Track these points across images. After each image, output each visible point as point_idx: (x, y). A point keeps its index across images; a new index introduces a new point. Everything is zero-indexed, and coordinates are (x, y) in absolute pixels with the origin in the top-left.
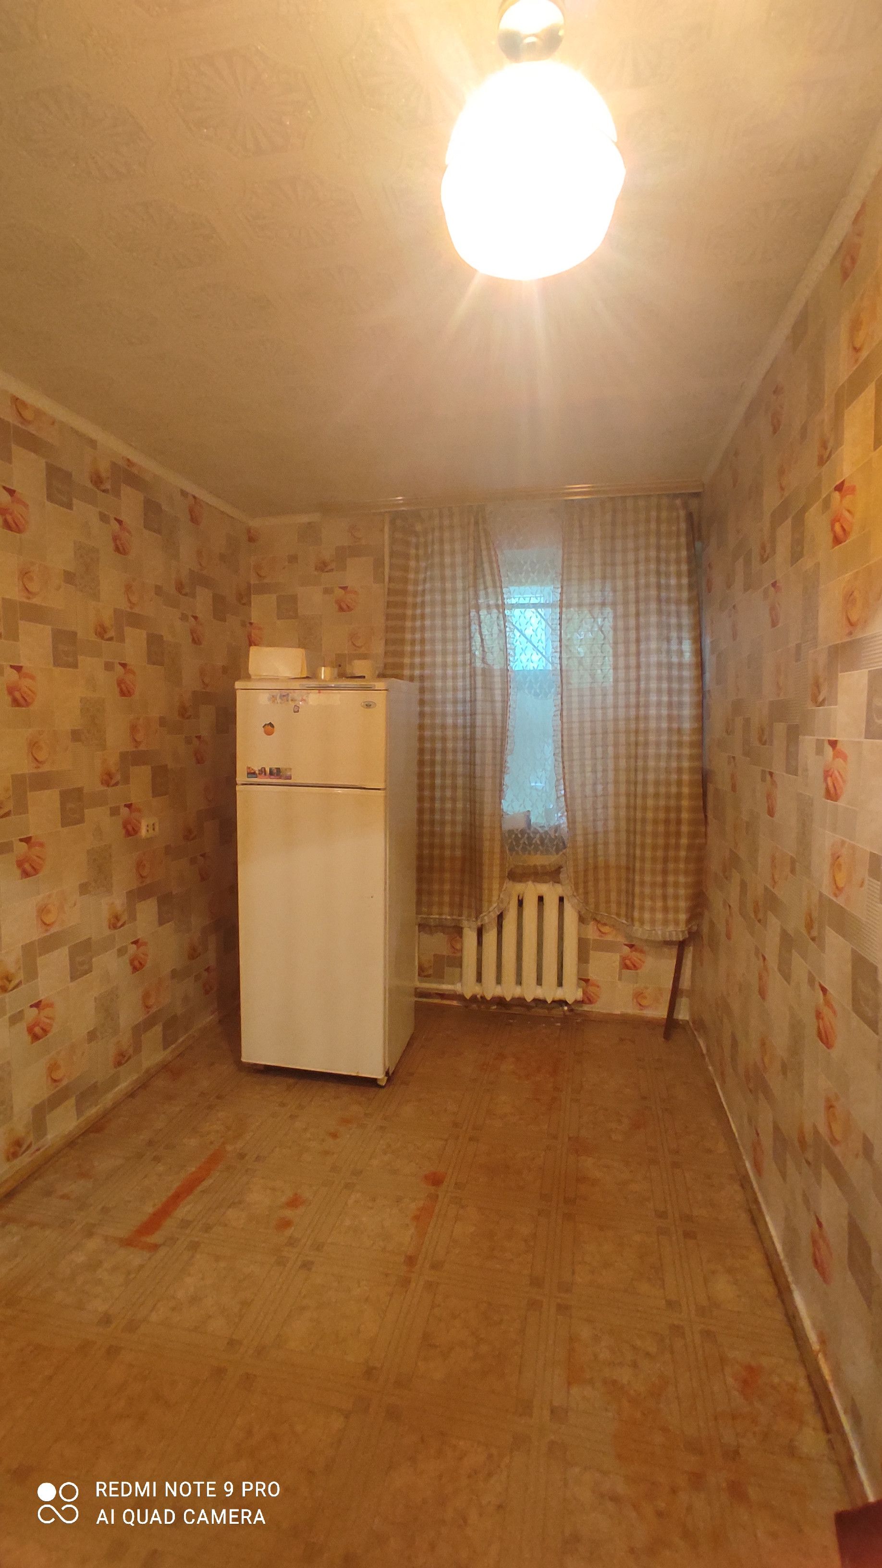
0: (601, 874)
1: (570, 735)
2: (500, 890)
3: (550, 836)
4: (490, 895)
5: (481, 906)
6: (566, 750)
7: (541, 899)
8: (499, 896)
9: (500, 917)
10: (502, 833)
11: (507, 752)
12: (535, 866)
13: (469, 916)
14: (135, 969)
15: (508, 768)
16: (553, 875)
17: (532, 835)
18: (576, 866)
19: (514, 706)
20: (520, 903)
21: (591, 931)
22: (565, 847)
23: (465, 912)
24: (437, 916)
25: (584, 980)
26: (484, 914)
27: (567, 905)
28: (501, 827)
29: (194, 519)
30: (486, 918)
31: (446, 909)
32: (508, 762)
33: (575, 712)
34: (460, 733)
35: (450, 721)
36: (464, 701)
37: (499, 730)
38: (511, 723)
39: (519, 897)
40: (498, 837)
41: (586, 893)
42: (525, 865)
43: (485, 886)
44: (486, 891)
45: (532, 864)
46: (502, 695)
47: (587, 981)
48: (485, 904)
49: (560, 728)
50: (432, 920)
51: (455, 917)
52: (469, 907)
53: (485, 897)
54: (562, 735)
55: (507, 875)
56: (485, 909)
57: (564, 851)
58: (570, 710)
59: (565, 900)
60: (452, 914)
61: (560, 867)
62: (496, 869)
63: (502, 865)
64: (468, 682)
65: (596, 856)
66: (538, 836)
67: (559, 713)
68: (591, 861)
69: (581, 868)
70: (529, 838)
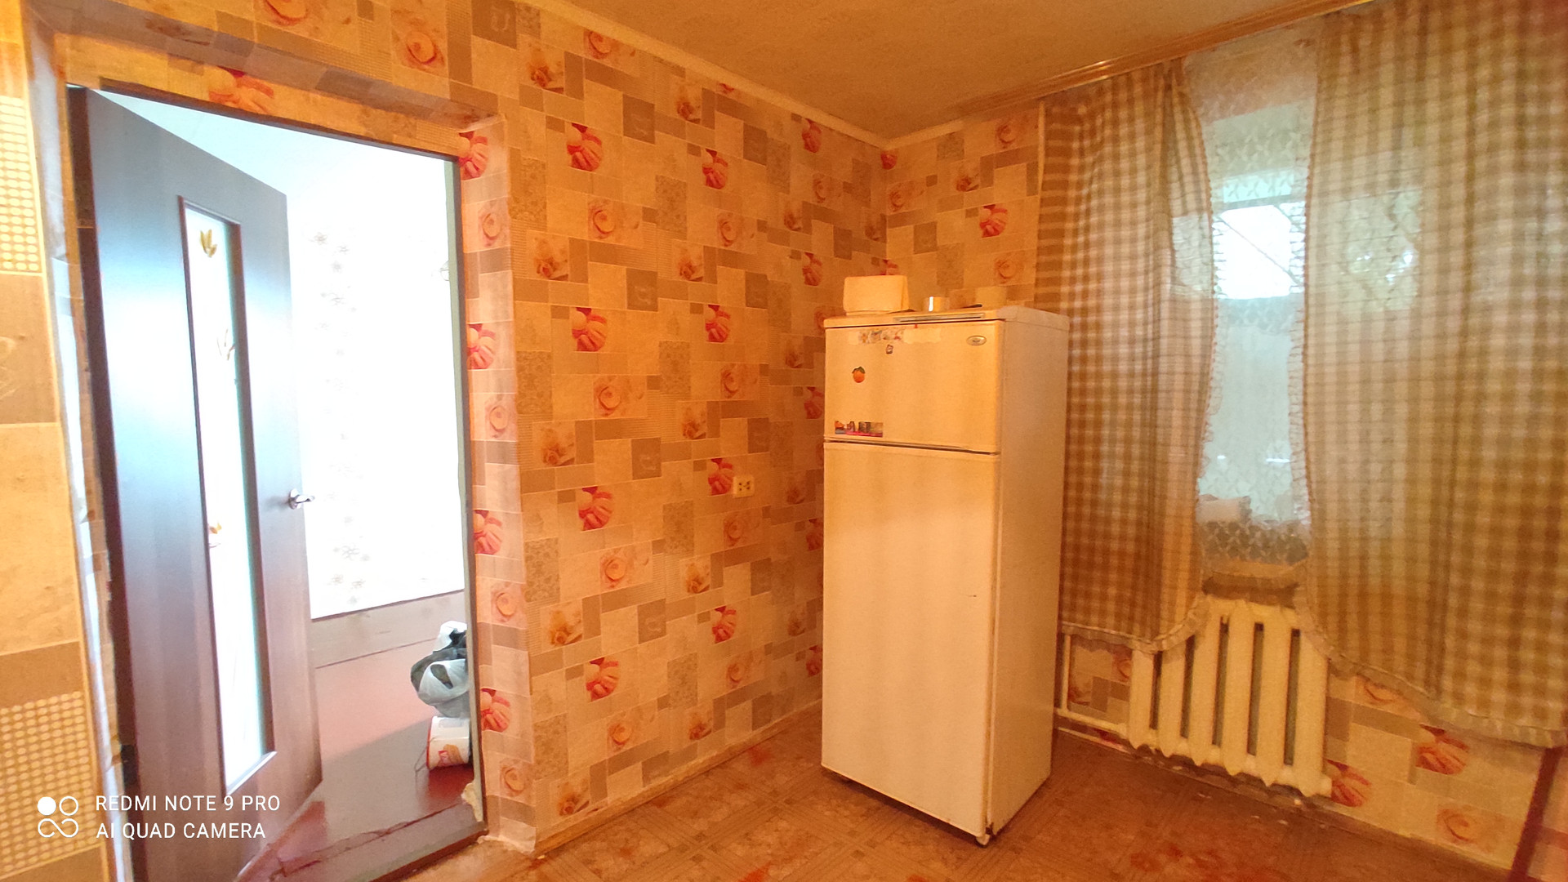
0: (1375, 605)
1: (1321, 385)
2: (1188, 607)
3: (1279, 538)
4: (1172, 612)
5: (1158, 625)
6: (1311, 409)
7: (1259, 628)
8: (1186, 614)
9: (1191, 643)
10: (1194, 525)
11: (1209, 410)
12: (1252, 579)
13: (1143, 635)
14: (719, 639)
15: (1212, 433)
16: (1283, 595)
17: (1248, 532)
18: (1322, 587)
19: (1223, 343)
20: (1224, 629)
21: (1352, 692)
22: (1306, 555)
23: (1137, 628)
24: (1096, 628)
25: (1334, 765)
26: (1162, 636)
27: (1306, 645)
28: (1193, 517)
29: (811, 146)
30: (1164, 642)
31: (1111, 620)
32: (1211, 425)
33: (1331, 350)
34: (1138, 383)
35: (1123, 367)
36: (1145, 340)
37: (1196, 378)
38: (1217, 368)
39: (1222, 618)
40: (1187, 529)
41: (1342, 630)
42: (1235, 574)
43: (1165, 597)
44: (1166, 606)
45: (1247, 575)
46: (1204, 328)
47: (1343, 768)
48: (1164, 623)
49: (1301, 374)
50: (1089, 632)
51: (1122, 633)
52: (1143, 623)
53: (1165, 614)
54: (1305, 385)
55: (1200, 586)
56: (1163, 630)
57: (1304, 561)
58: (1321, 346)
59: (1303, 637)
60: (1117, 628)
61: (1296, 585)
62: (1184, 576)
63: (1193, 571)
64: (1150, 313)
65: (1363, 576)
66: (1258, 534)
67: (1300, 350)
68: (1354, 582)
69: (1333, 592)
70: (1243, 534)
